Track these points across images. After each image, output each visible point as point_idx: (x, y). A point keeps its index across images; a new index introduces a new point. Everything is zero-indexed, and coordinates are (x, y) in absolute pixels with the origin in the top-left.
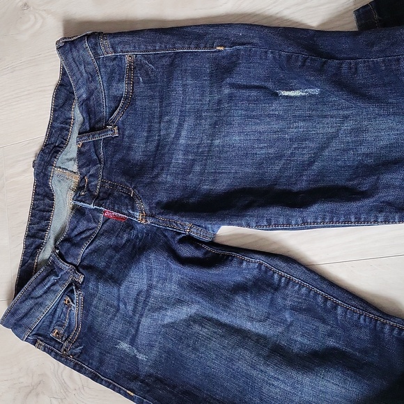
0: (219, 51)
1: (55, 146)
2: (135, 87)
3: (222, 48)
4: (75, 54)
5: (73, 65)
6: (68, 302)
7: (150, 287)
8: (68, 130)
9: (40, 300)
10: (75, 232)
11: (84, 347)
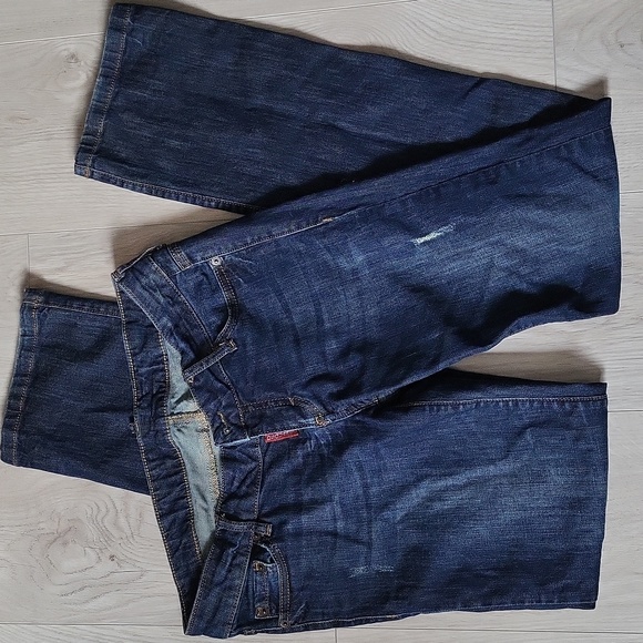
0: (327, 223)
1: (154, 396)
2: (237, 292)
3: (330, 220)
4: (144, 281)
5: (146, 294)
6: (260, 566)
7: (366, 487)
8: (163, 370)
9: (228, 583)
10: (236, 484)
11: (306, 603)
